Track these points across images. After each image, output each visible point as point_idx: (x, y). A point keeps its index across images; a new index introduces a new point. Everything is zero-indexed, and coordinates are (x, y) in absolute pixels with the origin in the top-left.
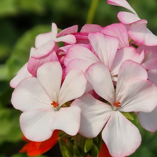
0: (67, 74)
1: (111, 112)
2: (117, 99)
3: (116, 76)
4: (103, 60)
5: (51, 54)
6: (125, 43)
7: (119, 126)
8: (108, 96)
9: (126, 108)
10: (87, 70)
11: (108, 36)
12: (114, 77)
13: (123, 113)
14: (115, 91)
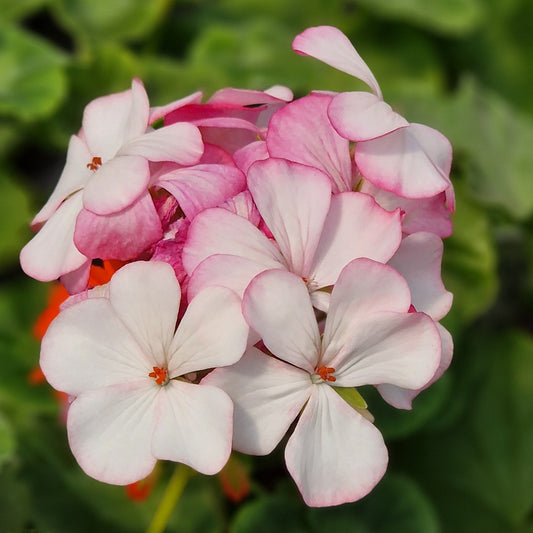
0: (193, 297)
1: (309, 389)
2: (326, 357)
3: (328, 289)
4: (289, 250)
5: (139, 203)
6: (339, 160)
7: (330, 427)
8: (302, 354)
9: (347, 377)
10: (247, 291)
11: (300, 168)
12: (315, 293)
13: (339, 389)
14: (322, 338)
